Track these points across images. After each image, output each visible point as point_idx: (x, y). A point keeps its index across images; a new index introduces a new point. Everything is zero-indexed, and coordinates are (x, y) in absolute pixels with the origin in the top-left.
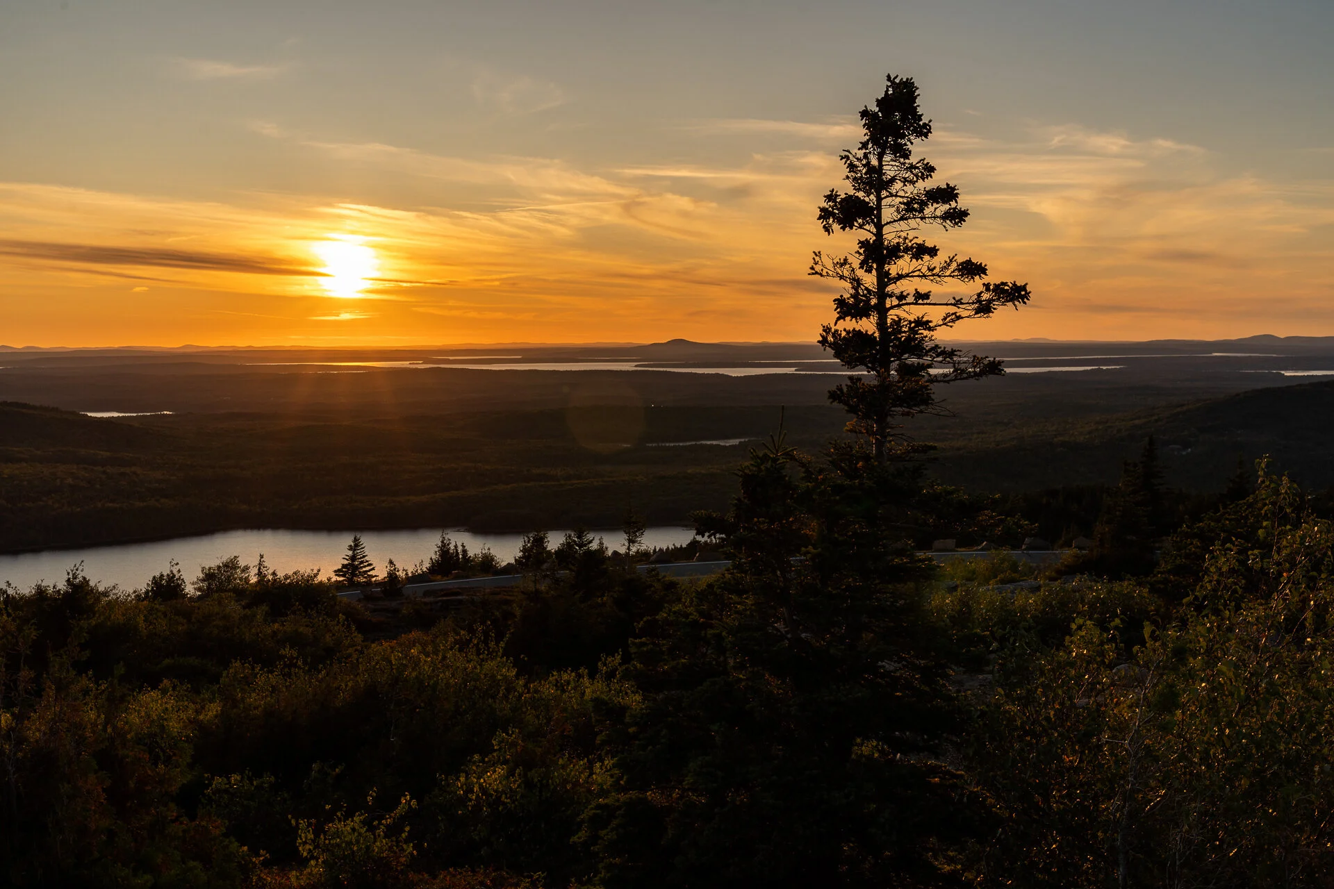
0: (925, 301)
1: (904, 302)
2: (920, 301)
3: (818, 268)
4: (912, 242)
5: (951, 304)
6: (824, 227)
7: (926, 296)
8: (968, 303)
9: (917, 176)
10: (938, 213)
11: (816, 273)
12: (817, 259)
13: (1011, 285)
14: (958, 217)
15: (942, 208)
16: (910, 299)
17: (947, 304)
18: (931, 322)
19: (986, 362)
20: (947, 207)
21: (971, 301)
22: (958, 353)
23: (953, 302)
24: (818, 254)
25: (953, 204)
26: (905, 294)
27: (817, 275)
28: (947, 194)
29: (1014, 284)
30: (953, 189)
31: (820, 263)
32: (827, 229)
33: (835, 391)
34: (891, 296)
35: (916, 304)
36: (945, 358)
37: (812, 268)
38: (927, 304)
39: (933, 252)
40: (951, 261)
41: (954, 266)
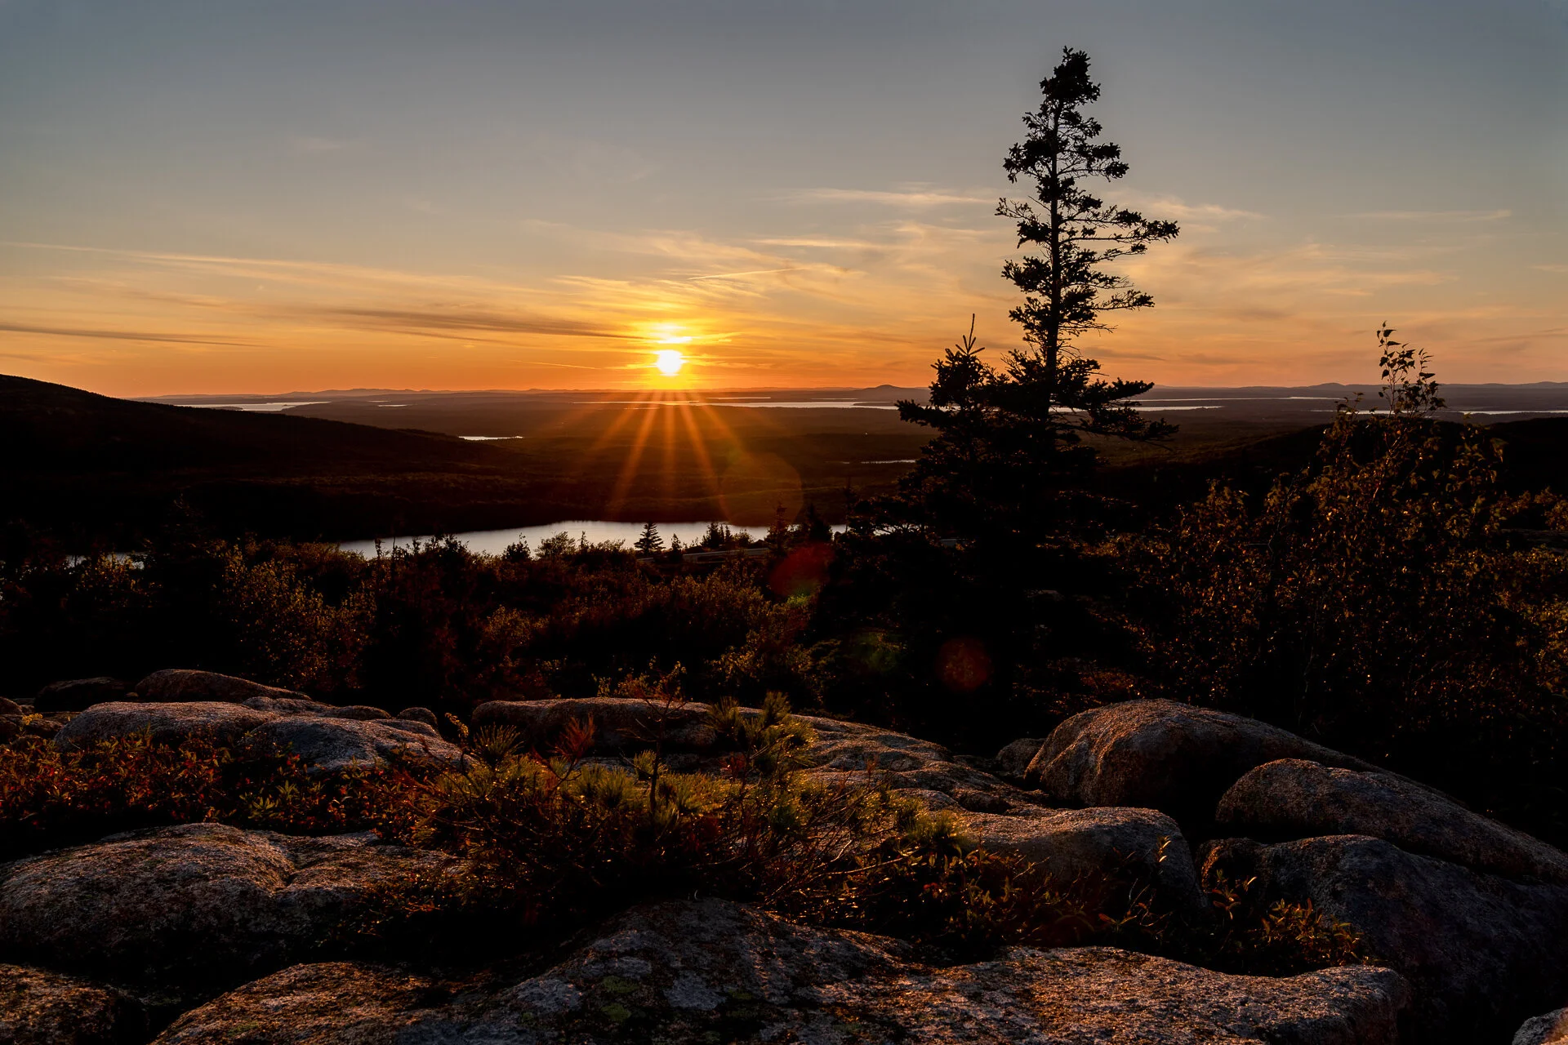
0: (1091, 236)
1: (1073, 237)
2: (1087, 236)
3: (1003, 210)
4: (1081, 195)
5: (1113, 239)
6: (1009, 176)
7: (1092, 232)
8: (1127, 238)
9: (1085, 134)
10: (1103, 167)
11: (1002, 213)
12: (1003, 204)
13: (1162, 224)
14: (1118, 170)
15: (1106, 163)
16: (1078, 235)
17: (1109, 239)
18: (1096, 253)
20: (1110, 161)
21: (1130, 235)
22: (1118, 280)
23: (1114, 237)
24: (1004, 200)
25: (1116, 159)
26: (1075, 230)
27: (1002, 215)
28: (1111, 151)
29: (1166, 223)
30: (1116, 147)
31: (1005, 207)
32: (1012, 178)
34: (1062, 231)
35: (1084, 239)
36: (1107, 283)
37: (998, 210)
38: (1092, 239)
39: (1097, 204)
40: (1112, 210)
41: (1114, 214)
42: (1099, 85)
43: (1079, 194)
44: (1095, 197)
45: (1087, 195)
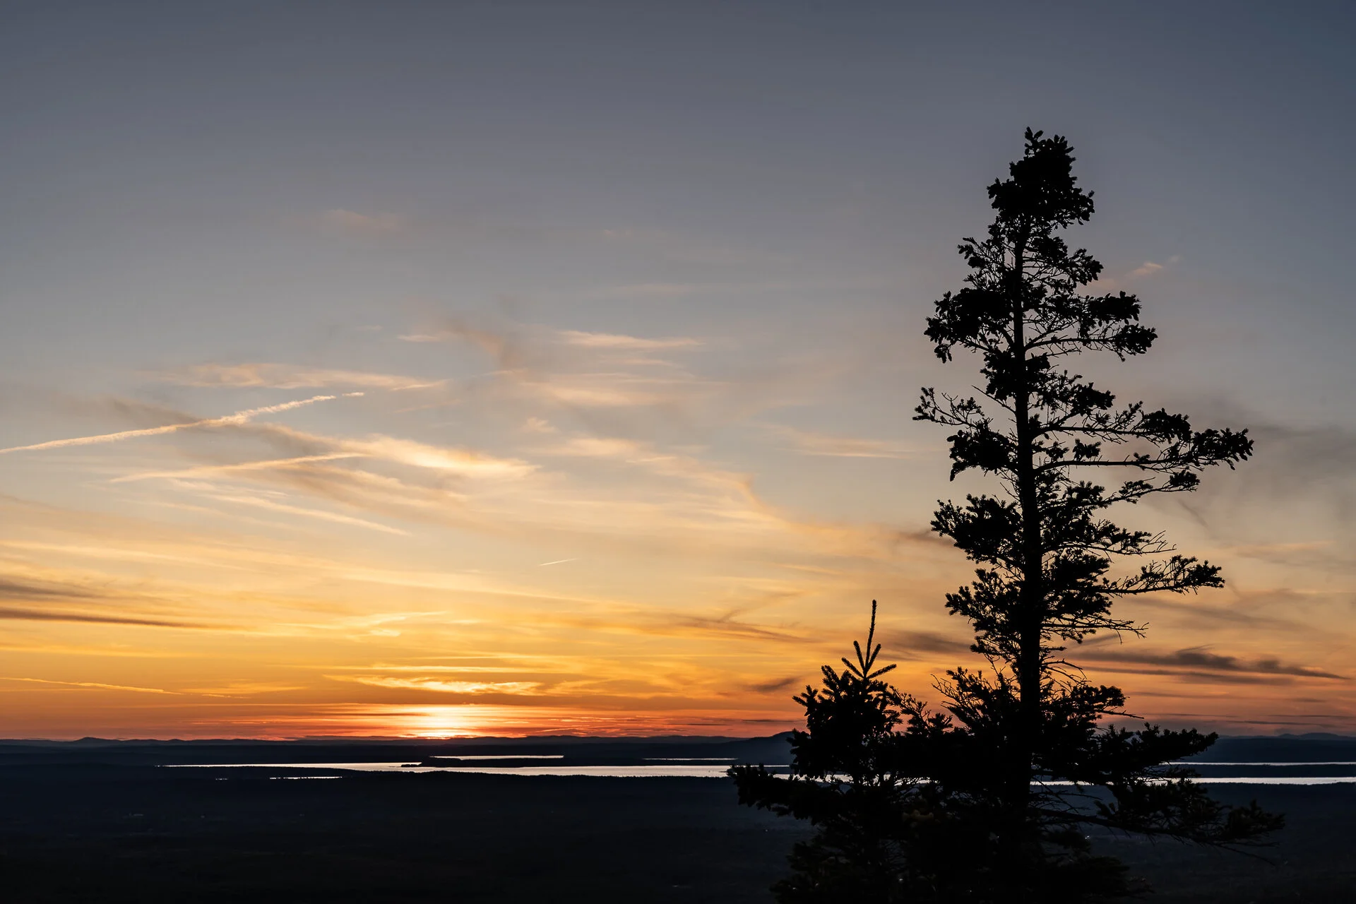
0: (1093, 459)
1: (1060, 460)
2: (1085, 458)
3: (928, 411)
4: (1074, 383)
5: (1132, 463)
6: (937, 350)
7: (1093, 450)
8: (1158, 462)
9: (1073, 276)
10: (1109, 335)
11: (925, 416)
12: (928, 399)
13: (1221, 434)
14: (1138, 340)
15: (1116, 327)
16: (1069, 456)
17: (1125, 463)
18: (1101, 489)
19: (1192, 566)
20: (1122, 324)
21: (1162, 458)
22: (1146, 538)
23: (1135, 459)
24: (929, 392)
25: (1132, 321)
26: (1062, 447)
27: (926, 421)
28: (1123, 306)
29: (1227, 433)
30: (1132, 299)
31: (932, 405)
32: (942, 353)
33: (956, 596)
34: (1039, 449)
35: (1078, 463)
36: (1126, 545)
37: (919, 410)
38: (1094, 463)
39: (1105, 400)
40: (1133, 411)
41: (1137, 418)
42: (1091, 194)
43: (1071, 382)
44: (1100, 388)
45: (1084, 382)
